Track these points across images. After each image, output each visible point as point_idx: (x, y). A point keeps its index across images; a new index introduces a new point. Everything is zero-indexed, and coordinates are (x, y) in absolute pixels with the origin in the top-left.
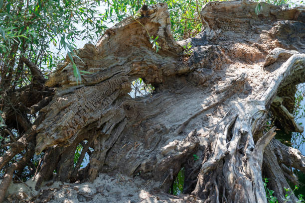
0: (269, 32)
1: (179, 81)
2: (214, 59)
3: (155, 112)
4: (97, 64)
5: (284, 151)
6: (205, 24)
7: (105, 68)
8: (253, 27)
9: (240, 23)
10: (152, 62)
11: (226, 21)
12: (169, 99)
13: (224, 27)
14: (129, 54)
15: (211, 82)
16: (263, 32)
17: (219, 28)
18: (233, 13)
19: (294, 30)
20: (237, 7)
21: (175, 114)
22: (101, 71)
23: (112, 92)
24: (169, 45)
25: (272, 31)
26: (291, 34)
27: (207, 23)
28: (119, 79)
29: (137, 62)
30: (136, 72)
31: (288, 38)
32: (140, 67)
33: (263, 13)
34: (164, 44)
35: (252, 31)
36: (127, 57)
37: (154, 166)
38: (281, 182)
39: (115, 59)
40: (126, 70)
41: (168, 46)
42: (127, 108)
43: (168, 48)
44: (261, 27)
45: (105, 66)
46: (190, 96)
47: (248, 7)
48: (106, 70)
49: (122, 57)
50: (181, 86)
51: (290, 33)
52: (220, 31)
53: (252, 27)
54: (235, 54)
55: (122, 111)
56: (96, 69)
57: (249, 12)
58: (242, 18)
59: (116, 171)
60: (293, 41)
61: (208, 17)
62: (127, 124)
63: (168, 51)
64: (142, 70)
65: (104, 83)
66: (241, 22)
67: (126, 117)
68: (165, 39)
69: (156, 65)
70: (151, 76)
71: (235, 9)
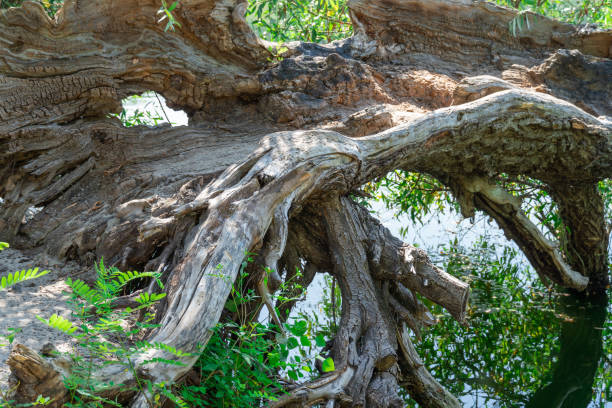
0: (529, 70)
1: (240, 111)
2: (335, 82)
3: (158, 152)
4: (47, 44)
5: (389, 248)
6: (358, 26)
7: (66, 56)
8: (497, 57)
9: (462, 44)
10: (185, 66)
11: (420, 32)
12: (196, 135)
13: (413, 43)
14: (133, 41)
15: (313, 121)
16: (514, 68)
17: (398, 42)
18: (443, 19)
19: (597, 74)
20: (456, 11)
21: (195, 160)
22: (54, 59)
23: (64, 97)
24: (237, 41)
25: (539, 69)
26: (588, 83)
27: (361, 24)
28: (91, 79)
29: (146, 58)
30: (141, 77)
31: (578, 89)
32: (150, 68)
33: (533, 37)
34: (224, 37)
35: (492, 63)
36: (127, 46)
37: (98, 239)
38: (361, 307)
39: (93, 43)
40: (115, 68)
41: (234, 43)
42: (100, 137)
43: (231, 47)
44: (514, 58)
45: (66, 52)
46: (250, 139)
47: (492, 18)
48: (65, 59)
49: (114, 44)
50: (240, 119)
51: (586, 80)
52: (398, 49)
53: (492, 57)
54: (408, 89)
55: (85, 141)
56: (43, 52)
57: (494, 27)
58: (470, 35)
59: (41, 248)
60: (591, 96)
61: (366, 14)
62: (94, 168)
63: (233, 53)
64: (155, 76)
65: (48, 80)
66: (465, 41)
67: (93, 154)
68: (229, 28)
69: (196, 73)
70: (178, 92)
71: (449, 15)
